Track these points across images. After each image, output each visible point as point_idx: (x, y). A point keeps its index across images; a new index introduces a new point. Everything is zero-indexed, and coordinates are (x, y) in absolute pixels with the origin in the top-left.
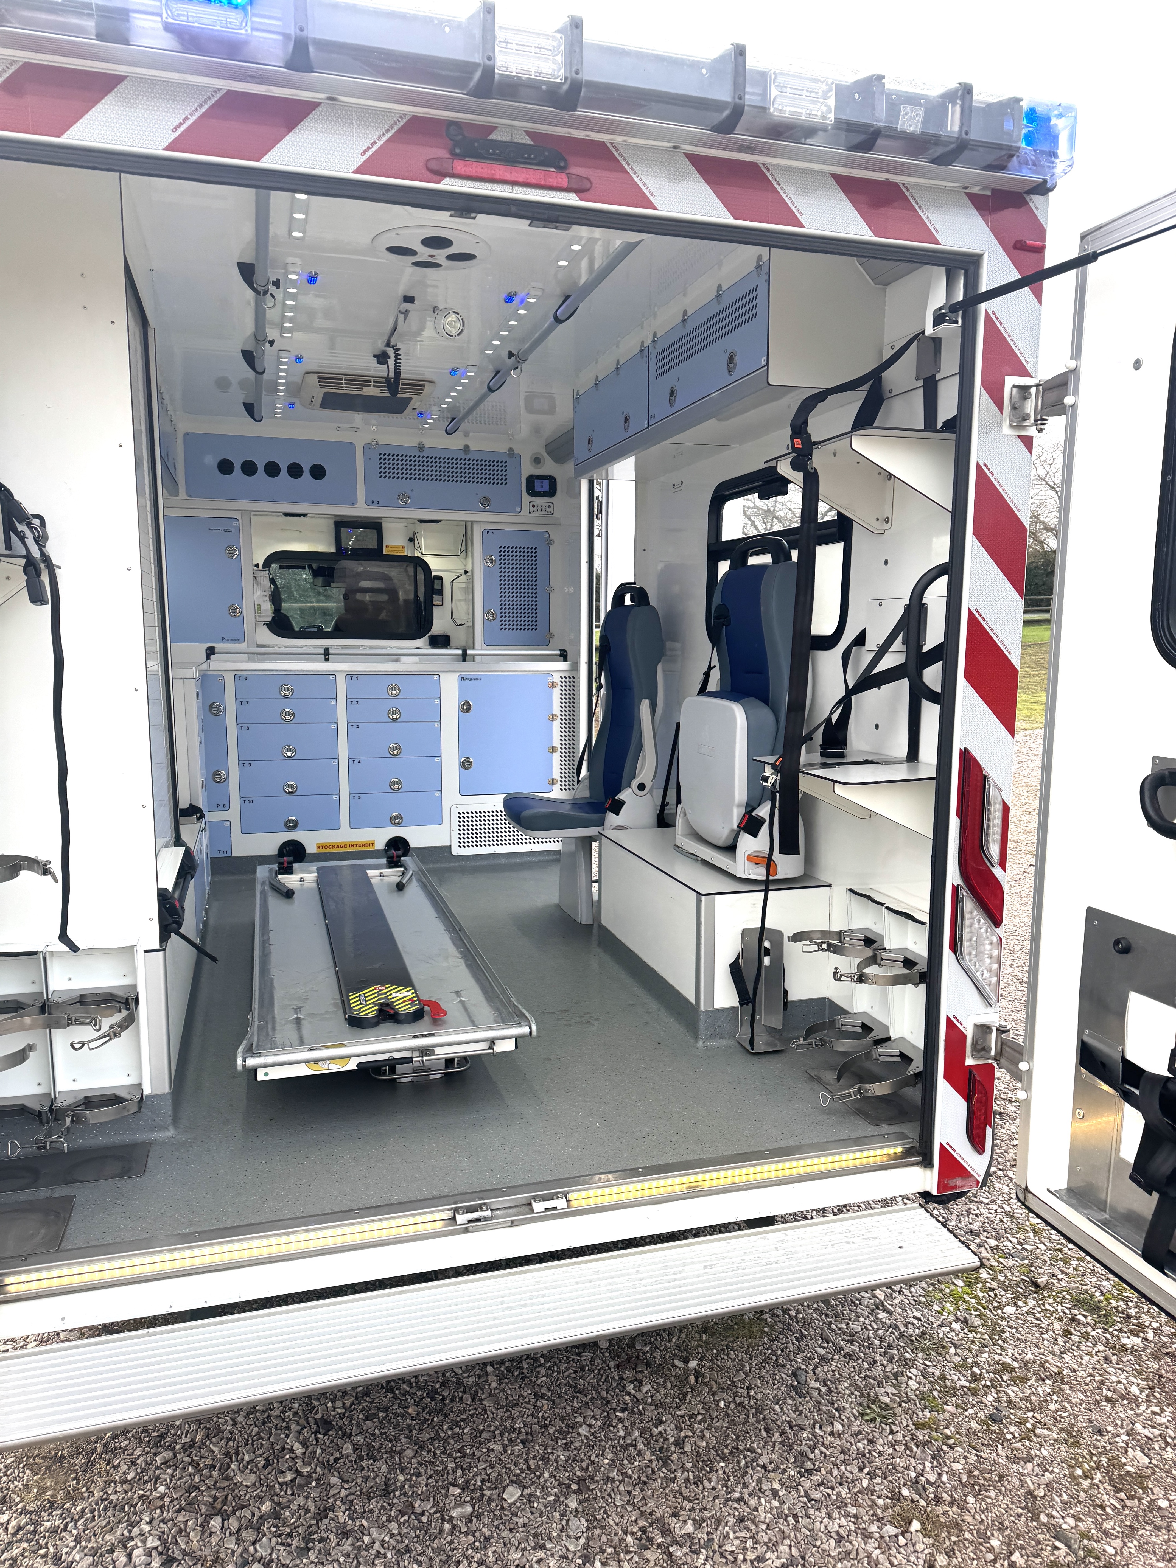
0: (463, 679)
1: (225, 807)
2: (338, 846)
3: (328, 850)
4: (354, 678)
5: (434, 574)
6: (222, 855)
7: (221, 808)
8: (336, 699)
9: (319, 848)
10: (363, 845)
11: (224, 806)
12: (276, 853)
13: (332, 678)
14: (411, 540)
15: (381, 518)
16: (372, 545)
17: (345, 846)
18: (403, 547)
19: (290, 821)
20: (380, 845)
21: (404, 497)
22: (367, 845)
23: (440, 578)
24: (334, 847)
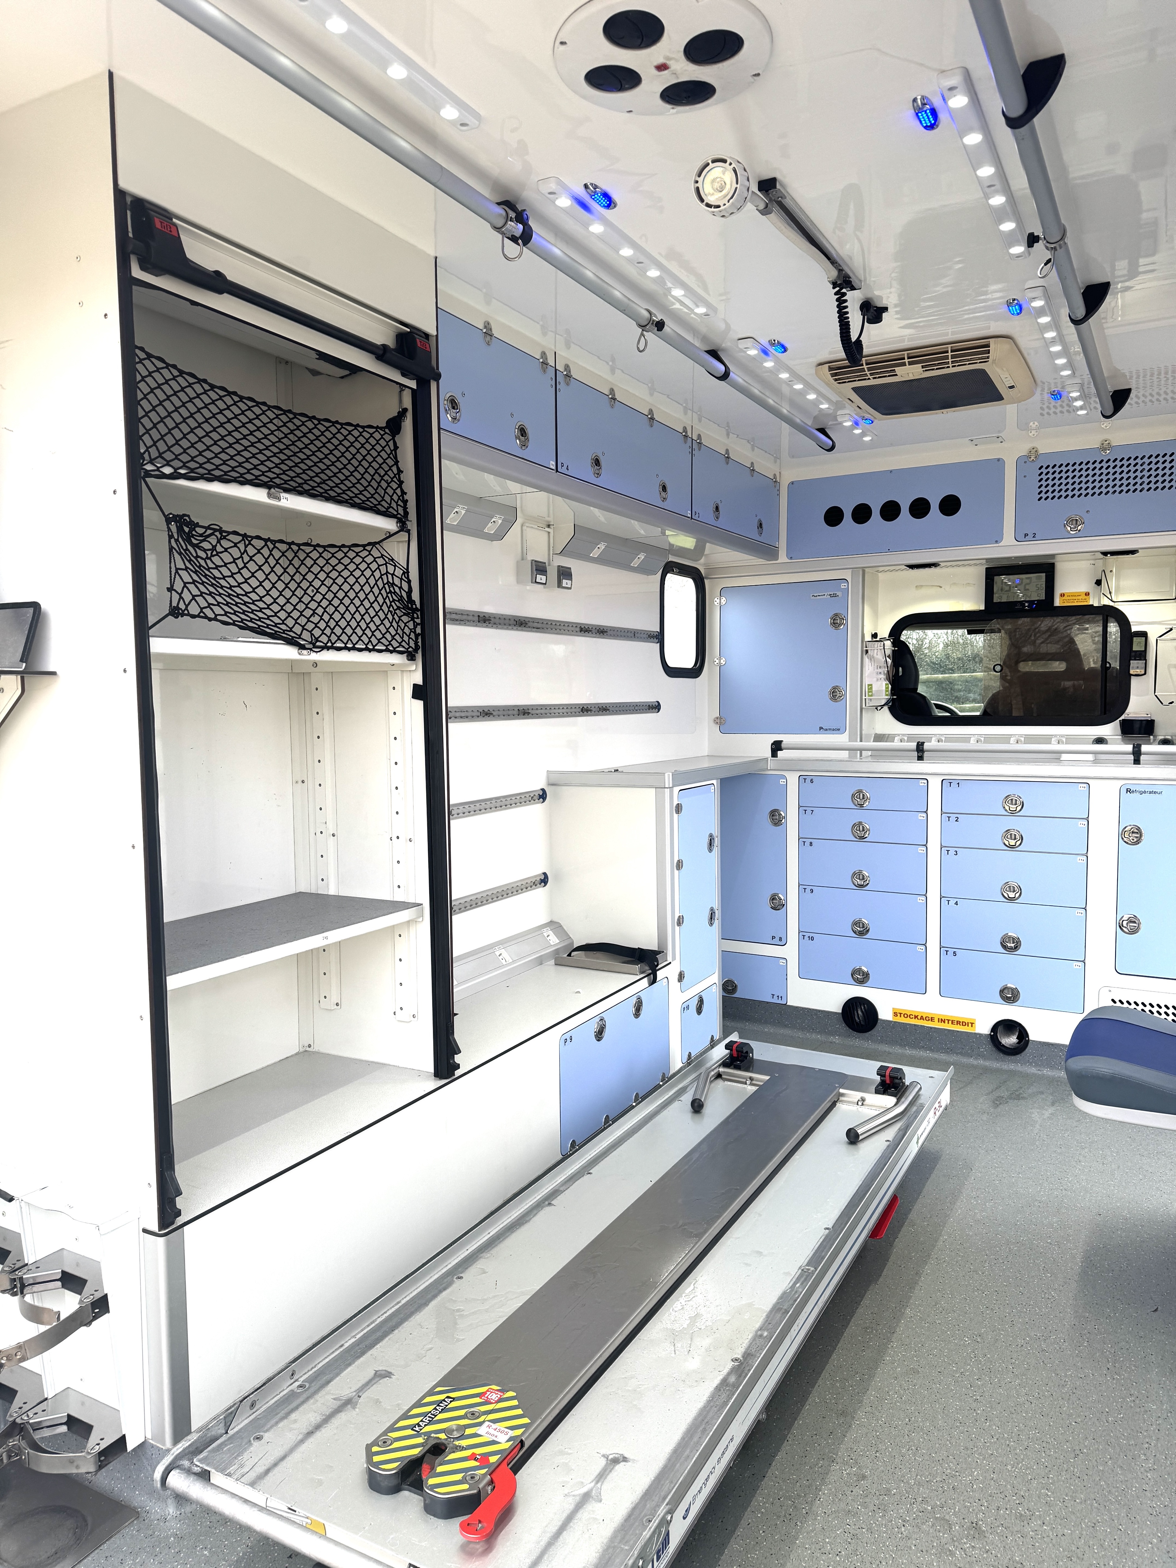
0: (1128, 790)
1: (781, 941)
2: (922, 1018)
3: (908, 1021)
4: (954, 784)
5: (1134, 629)
6: (775, 1000)
7: (776, 941)
8: (926, 812)
9: (895, 1014)
10: (958, 1023)
11: (780, 939)
12: (840, 1011)
13: (922, 783)
14: (1098, 583)
15: (1053, 556)
16: (1037, 594)
17: (932, 1019)
18: (1087, 594)
19: (859, 971)
20: (984, 1028)
21: (1075, 522)
22: (964, 1024)
23: (1144, 634)
24: (916, 1017)
